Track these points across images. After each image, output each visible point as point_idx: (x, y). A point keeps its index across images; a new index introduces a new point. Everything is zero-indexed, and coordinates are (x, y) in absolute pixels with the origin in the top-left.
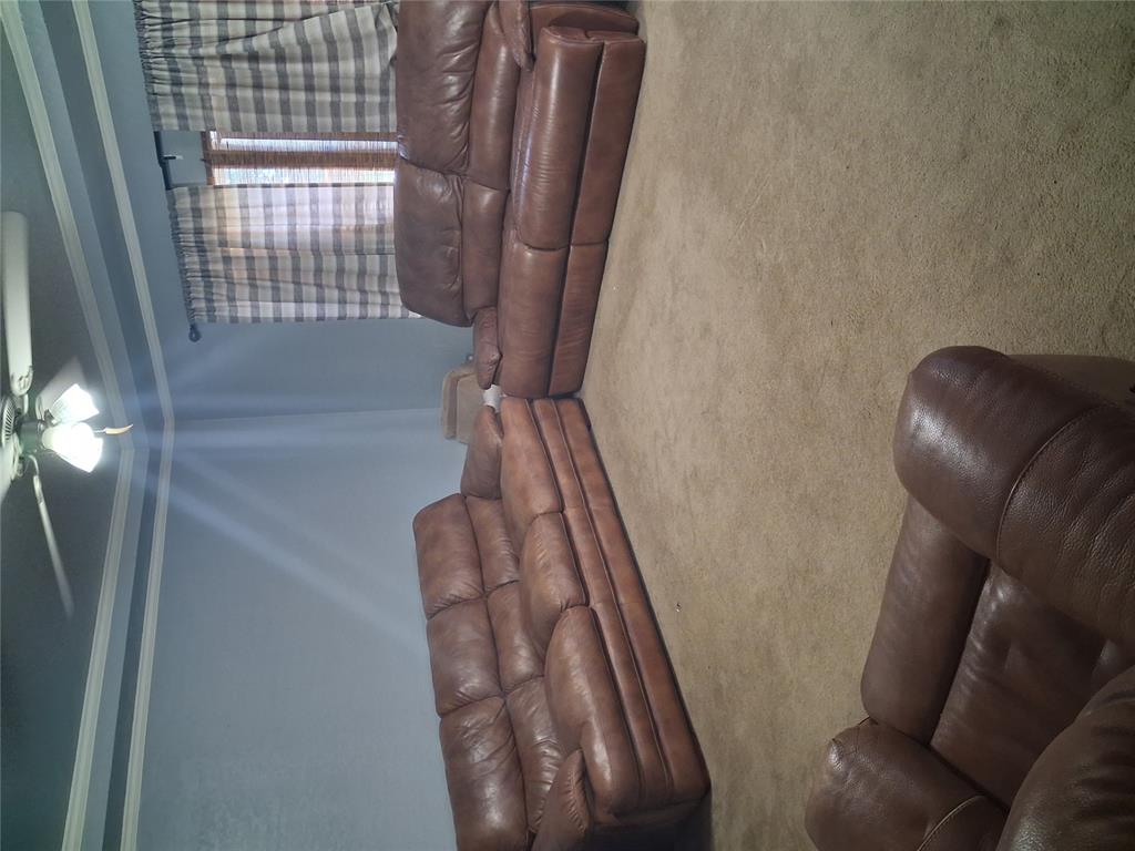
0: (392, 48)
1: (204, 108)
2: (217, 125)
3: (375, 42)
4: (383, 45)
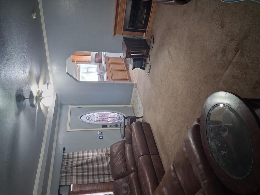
0: (109, 161)
1: (71, 179)
2: (73, 183)
3: (106, 160)
4: (107, 161)
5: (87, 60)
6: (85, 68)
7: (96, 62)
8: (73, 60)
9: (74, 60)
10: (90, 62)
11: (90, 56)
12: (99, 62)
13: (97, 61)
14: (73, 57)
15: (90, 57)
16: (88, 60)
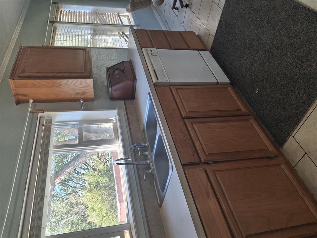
5: (78, 94)
6: (70, 123)
7: (112, 98)
8: (21, 98)
9: (25, 95)
10: (92, 100)
11: (89, 77)
12: (124, 100)
13: (115, 94)
14: (16, 86)
15: (90, 82)
16: (83, 93)
